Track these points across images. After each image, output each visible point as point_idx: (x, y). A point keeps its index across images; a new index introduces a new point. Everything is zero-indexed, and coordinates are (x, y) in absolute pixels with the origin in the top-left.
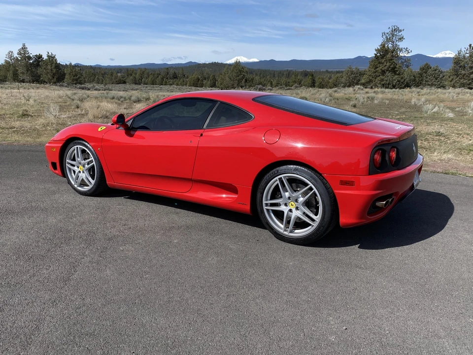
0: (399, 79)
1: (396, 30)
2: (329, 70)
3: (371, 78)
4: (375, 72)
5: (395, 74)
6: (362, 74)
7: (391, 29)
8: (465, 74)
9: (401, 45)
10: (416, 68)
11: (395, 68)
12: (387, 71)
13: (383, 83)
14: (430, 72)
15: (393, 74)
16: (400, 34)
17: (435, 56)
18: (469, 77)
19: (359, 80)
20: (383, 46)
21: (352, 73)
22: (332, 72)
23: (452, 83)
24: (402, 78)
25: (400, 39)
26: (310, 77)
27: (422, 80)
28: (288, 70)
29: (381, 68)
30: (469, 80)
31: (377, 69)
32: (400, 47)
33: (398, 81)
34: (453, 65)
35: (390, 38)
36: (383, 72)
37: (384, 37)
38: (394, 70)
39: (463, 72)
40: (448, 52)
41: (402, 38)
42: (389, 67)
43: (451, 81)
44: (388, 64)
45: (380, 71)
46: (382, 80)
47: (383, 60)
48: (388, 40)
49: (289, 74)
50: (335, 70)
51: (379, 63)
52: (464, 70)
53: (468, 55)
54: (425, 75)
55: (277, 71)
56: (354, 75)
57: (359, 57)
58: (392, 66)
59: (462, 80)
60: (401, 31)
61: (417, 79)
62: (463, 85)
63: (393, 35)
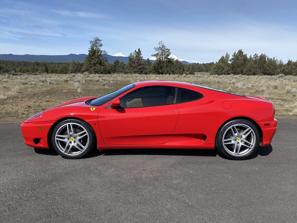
0: (104, 68)
1: (97, 40)
2: (53, 62)
3: (88, 68)
4: (90, 64)
5: (101, 65)
6: (82, 65)
7: (95, 39)
8: (135, 66)
9: (102, 49)
10: (112, 62)
11: (101, 62)
12: (97, 63)
13: (95, 70)
14: (119, 64)
15: (100, 66)
16: (100, 42)
17: (114, 56)
18: (137, 68)
19: (80, 69)
20: (92, 49)
21: (75, 64)
22: (55, 63)
23: (130, 71)
24: (106, 68)
25: (100, 45)
26: (44, 66)
27: (116, 69)
28: (23, 61)
29: (93, 62)
30: (137, 69)
31: (91, 62)
32: (101, 50)
33: (104, 70)
34: (129, 61)
35: (94, 44)
36: (95, 65)
37: (91, 43)
38: (101, 63)
39: (134, 65)
40: (120, 53)
41: (102, 44)
42: (98, 62)
43: (129, 70)
44: (97, 60)
45: (93, 64)
46: (95, 69)
47: (94, 57)
48: (94, 45)
49: (26, 64)
50: (57, 62)
51: (92, 59)
52: (134, 64)
53: (135, 56)
54: (117, 66)
55: (16, 62)
56: (77, 66)
57: (71, 54)
58: (99, 61)
59: (134, 69)
60: (100, 41)
61: (113, 69)
62: (135, 72)
63: (96, 43)
